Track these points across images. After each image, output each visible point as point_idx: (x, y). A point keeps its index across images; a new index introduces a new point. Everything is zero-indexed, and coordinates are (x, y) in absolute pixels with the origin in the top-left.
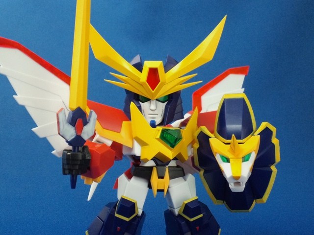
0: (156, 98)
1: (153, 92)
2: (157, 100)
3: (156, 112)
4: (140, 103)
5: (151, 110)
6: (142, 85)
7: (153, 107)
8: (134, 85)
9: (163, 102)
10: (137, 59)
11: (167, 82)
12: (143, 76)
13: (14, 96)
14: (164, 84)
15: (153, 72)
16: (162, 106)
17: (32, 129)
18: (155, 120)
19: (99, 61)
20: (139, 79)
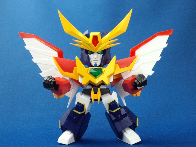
0: (97, 51)
1: (95, 48)
2: (97, 53)
3: (97, 59)
4: (89, 55)
5: (95, 58)
6: (89, 45)
7: (95, 56)
8: (85, 45)
9: (101, 54)
10: (87, 32)
11: (102, 43)
12: (90, 40)
13: (32, 59)
14: (101, 44)
15: (95, 38)
16: (100, 56)
17: (40, 74)
18: (97, 63)
19: (67, 34)
20: (88, 42)
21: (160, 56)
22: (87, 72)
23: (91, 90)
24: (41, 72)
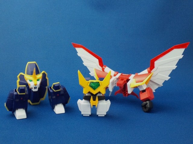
21: (176, 65)
22: (87, 85)
23: (90, 97)
24: (90, 72)
